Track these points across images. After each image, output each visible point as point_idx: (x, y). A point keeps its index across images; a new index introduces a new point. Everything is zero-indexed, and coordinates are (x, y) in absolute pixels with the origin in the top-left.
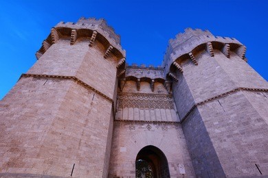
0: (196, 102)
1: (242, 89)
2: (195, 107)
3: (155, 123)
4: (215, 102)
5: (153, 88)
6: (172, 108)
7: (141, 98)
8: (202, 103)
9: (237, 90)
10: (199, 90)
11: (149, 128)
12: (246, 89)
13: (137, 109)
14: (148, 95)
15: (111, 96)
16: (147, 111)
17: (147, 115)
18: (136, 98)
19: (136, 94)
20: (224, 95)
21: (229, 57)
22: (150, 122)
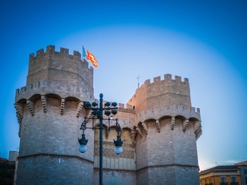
0: (149, 165)
2: (147, 168)
3: (118, 170)
4: (159, 168)
6: (132, 158)
7: (108, 147)
8: (152, 167)
9: (173, 165)
10: (154, 156)
11: (113, 175)
16: (113, 160)
17: (113, 163)
20: (166, 166)
21: (184, 131)
22: (114, 170)
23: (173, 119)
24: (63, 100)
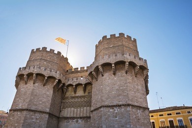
1: (104, 106)
3: (81, 118)
5: (85, 91)
7: (76, 100)
12: (106, 106)
13: (73, 109)
14: (81, 97)
15: (48, 110)
16: (79, 109)
18: (73, 100)
21: (114, 74)
22: (78, 118)
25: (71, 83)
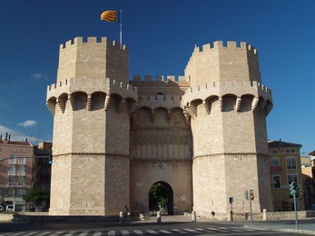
3: (167, 161)
4: (208, 158)
6: (186, 143)
7: (155, 133)
8: (201, 156)
11: (161, 166)
13: (150, 147)
14: (163, 129)
15: (128, 152)
16: (160, 148)
18: (149, 133)
19: (149, 129)
20: (215, 155)
21: (238, 111)
22: (163, 161)
23: (220, 99)
24: (89, 97)
25: (147, 105)
